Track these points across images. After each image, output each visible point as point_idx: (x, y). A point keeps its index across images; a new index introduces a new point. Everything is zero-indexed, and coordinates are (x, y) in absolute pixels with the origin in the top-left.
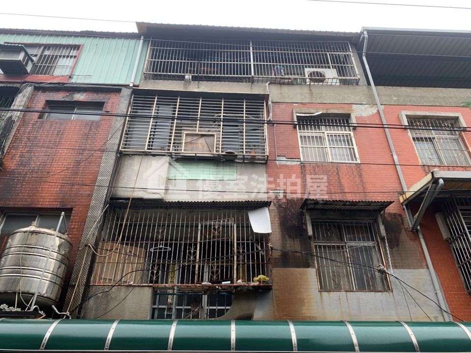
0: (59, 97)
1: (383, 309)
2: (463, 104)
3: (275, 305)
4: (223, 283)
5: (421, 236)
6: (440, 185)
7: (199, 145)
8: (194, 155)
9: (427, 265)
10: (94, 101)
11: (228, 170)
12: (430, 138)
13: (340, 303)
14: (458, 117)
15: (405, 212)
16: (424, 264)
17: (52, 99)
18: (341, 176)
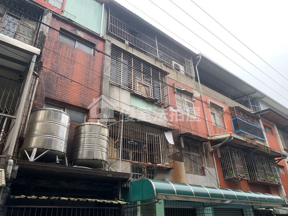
2: (222, 102)
3: (172, 176)
4: (157, 164)
5: (214, 155)
6: (232, 139)
7: (142, 89)
8: (141, 95)
9: (215, 167)
10: (89, 41)
11: (152, 107)
12: (214, 114)
13: (192, 179)
14: (223, 108)
15: (209, 144)
16: (214, 166)
17: (64, 28)
18: (190, 122)
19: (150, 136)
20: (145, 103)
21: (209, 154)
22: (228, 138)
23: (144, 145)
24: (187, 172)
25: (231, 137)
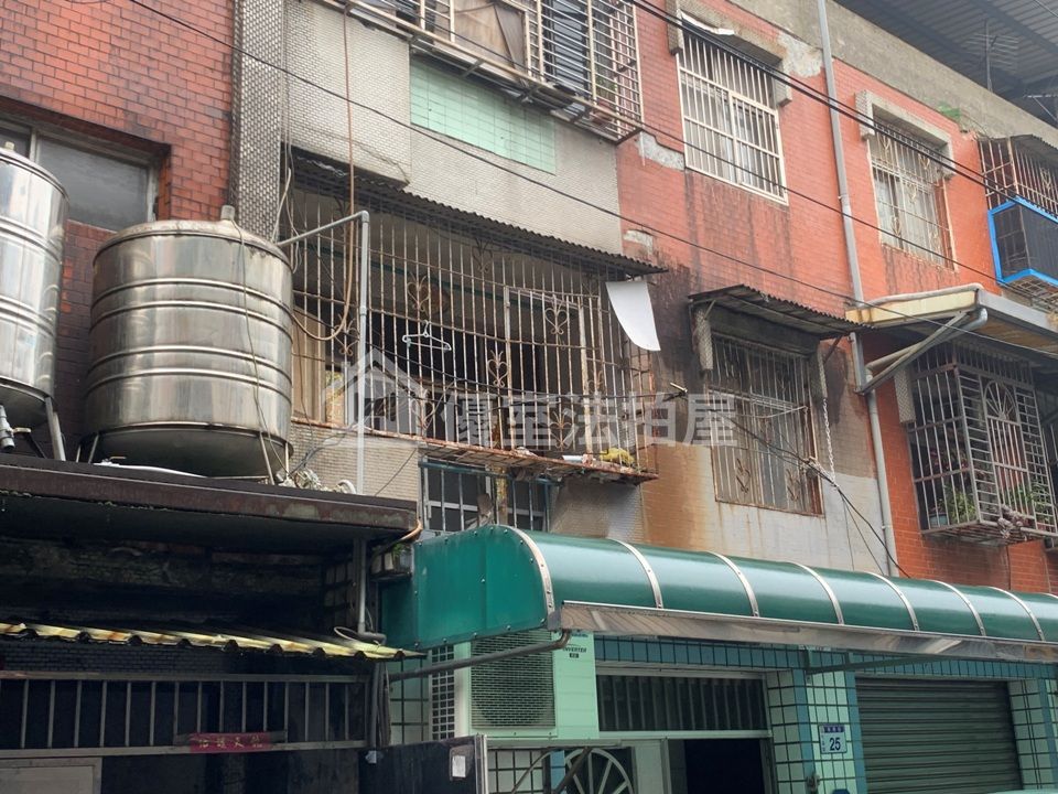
1: (813, 552)
2: (940, 108)
3: (646, 521)
4: (566, 457)
5: (874, 409)
6: (979, 321)
7: (482, 29)
8: (472, 61)
9: (876, 471)
11: (537, 138)
13: (749, 531)
14: (946, 144)
15: (851, 350)
16: (871, 468)
18: (757, 230)
19: (525, 304)
20: (500, 114)
21: (847, 404)
22: (959, 317)
23: (490, 357)
24: (724, 499)
25: (974, 311)
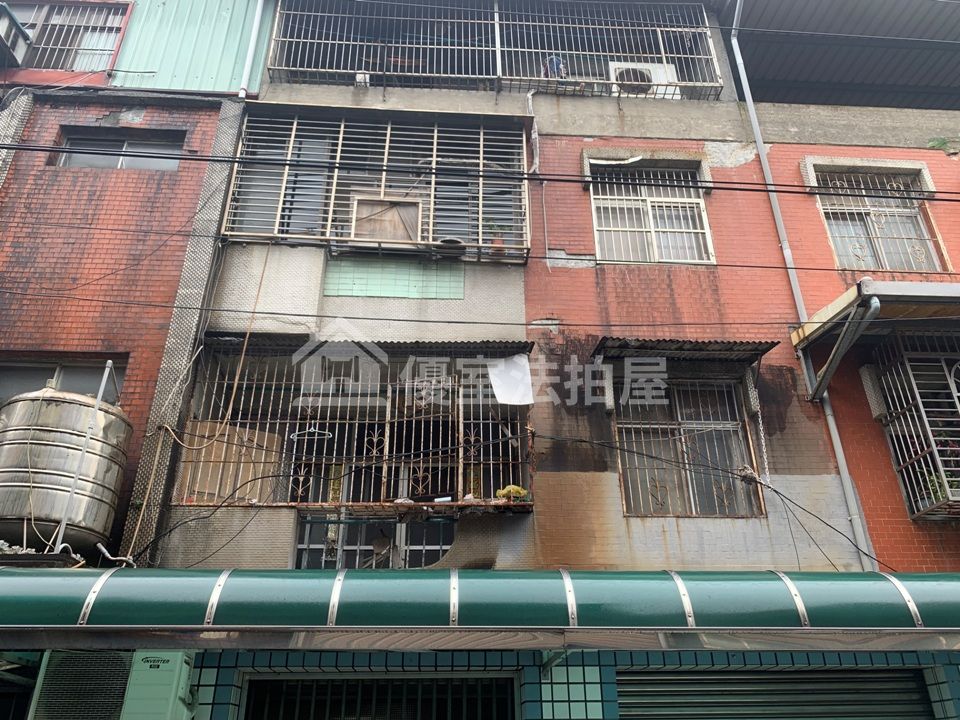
0: (89, 117)
1: (747, 551)
2: (931, 144)
3: (538, 542)
4: (436, 500)
5: (828, 411)
6: (872, 310)
7: (387, 224)
8: (376, 245)
9: (837, 467)
10: (164, 128)
11: (447, 279)
12: (859, 214)
13: (665, 539)
14: (920, 170)
15: (800, 364)
16: (832, 465)
17: (73, 124)
18: (677, 291)
20: (413, 271)
22: (853, 312)
23: (370, 435)
25: (863, 301)
